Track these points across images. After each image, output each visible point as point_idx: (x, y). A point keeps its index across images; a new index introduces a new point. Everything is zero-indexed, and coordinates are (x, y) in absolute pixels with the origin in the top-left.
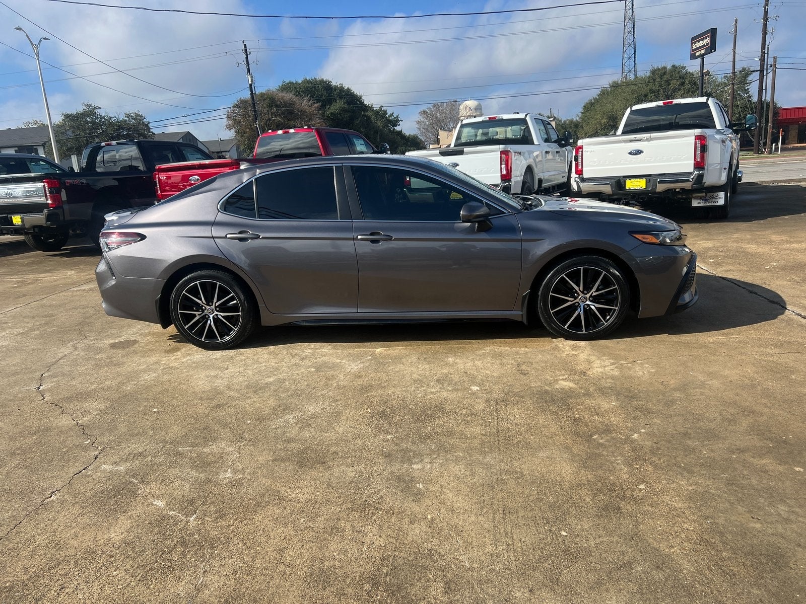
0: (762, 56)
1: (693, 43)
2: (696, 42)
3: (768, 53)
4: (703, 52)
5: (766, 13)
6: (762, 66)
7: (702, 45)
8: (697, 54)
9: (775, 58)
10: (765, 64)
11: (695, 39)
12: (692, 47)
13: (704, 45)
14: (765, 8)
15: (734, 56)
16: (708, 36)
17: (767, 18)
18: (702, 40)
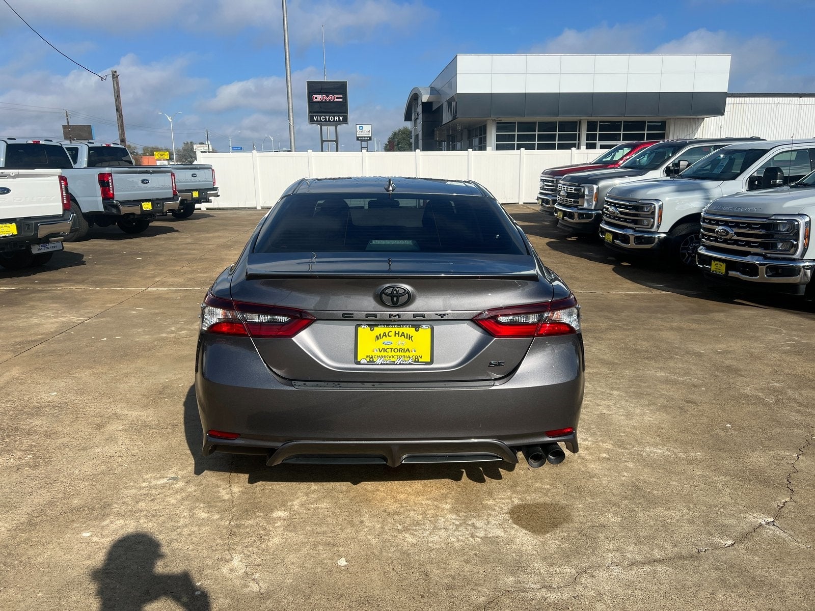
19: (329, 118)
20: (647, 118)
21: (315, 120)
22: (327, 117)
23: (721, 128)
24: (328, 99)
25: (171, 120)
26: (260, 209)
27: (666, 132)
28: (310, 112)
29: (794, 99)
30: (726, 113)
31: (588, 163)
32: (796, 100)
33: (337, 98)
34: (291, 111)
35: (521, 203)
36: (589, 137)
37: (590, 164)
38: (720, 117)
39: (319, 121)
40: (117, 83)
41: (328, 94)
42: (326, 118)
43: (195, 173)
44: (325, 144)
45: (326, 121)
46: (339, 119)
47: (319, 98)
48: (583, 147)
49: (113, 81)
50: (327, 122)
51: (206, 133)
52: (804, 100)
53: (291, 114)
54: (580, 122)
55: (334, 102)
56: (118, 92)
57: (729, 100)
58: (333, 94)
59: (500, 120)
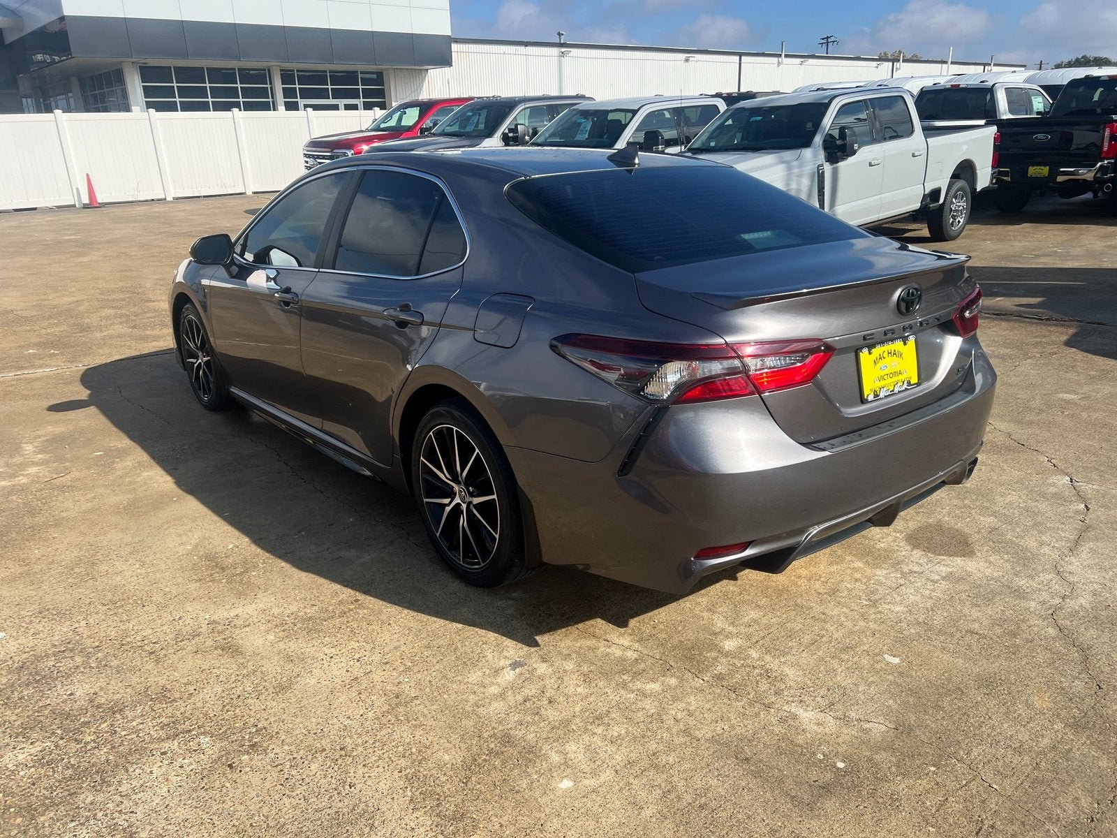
20: (359, 67)
23: (448, 83)
27: (386, 87)
29: (519, 48)
30: (453, 64)
31: (364, 129)
32: (521, 49)
35: (249, 193)
36: (288, 93)
37: (367, 130)
38: (447, 69)
48: (282, 108)
52: (530, 49)
54: (269, 70)
57: (454, 47)
59: (144, 63)
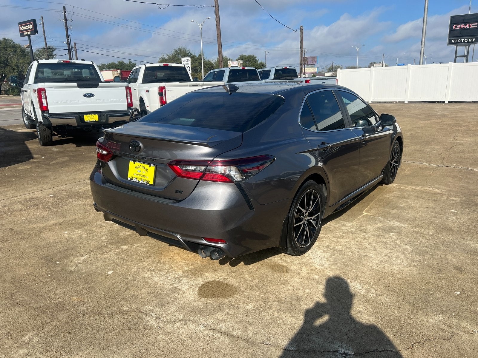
0: (67, 41)
1: (20, 26)
2: (22, 26)
3: (70, 40)
4: (29, 33)
5: (65, 17)
6: (69, 47)
7: (27, 28)
8: (25, 34)
9: (75, 44)
10: (70, 46)
11: (21, 24)
12: (20, 29)
13: (29, 29)
14: (64, 14)
15: (45, 38)
16: (31, 24)
17: (66, 19)
18: (27, 25)
19: (464, 41)
21: (453, 42)
22: (463, 40)
24: (465, 27)
25: (358, 50)
26: (407, 102)
28: (450, 37)
33: (472, 26)
34: (424, 38)
39: (456, 43)
40: (302, 33)
41: (465, 23)
42: (461, 41)
43: (324, 82)
44: (458, 58)
45: (461, 42)
46: (472, 40)
47: (458, 27)
49: (300, 32)
50: (463, 43)
51: (382, 56)
53: (423, 40)
55: (470, 29)
56: (302, 38)
58: (470, 23)
